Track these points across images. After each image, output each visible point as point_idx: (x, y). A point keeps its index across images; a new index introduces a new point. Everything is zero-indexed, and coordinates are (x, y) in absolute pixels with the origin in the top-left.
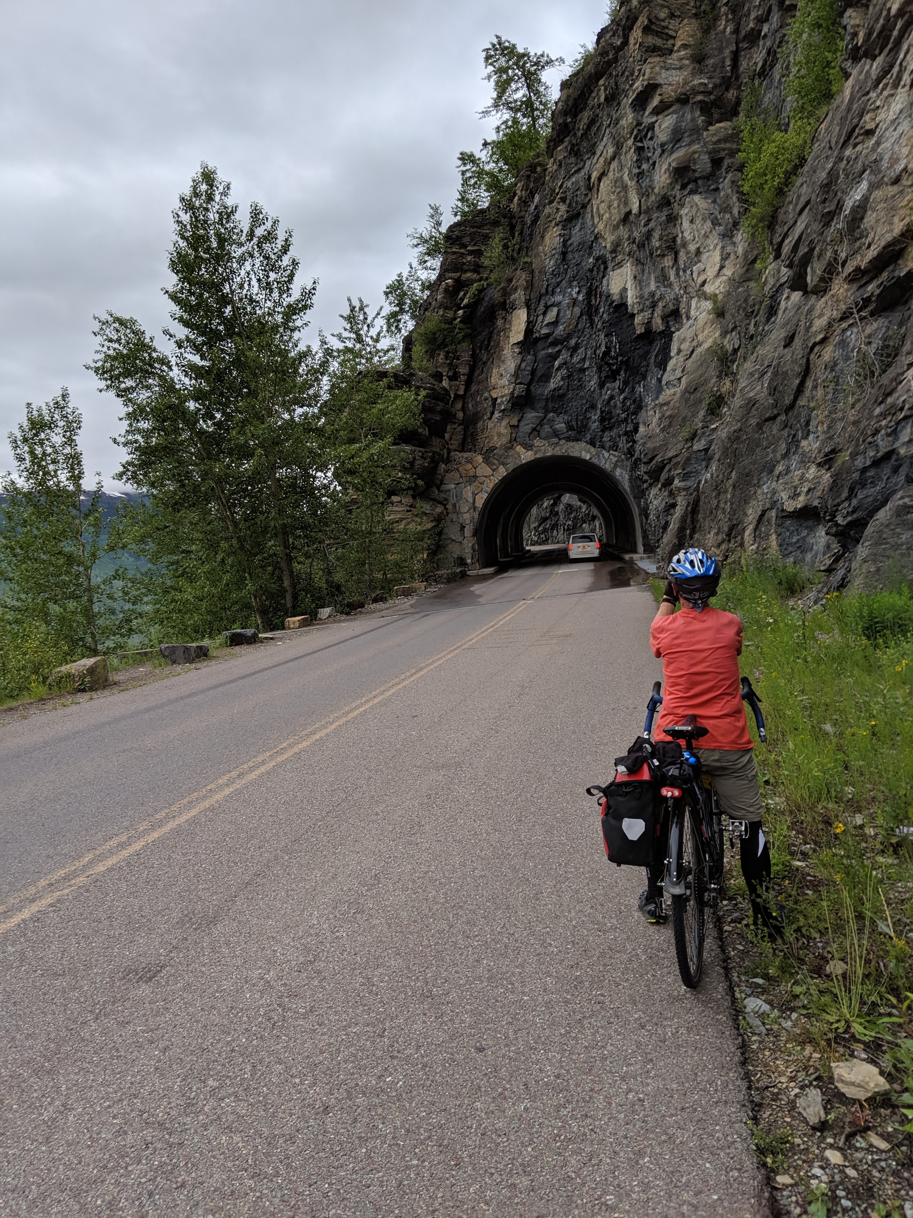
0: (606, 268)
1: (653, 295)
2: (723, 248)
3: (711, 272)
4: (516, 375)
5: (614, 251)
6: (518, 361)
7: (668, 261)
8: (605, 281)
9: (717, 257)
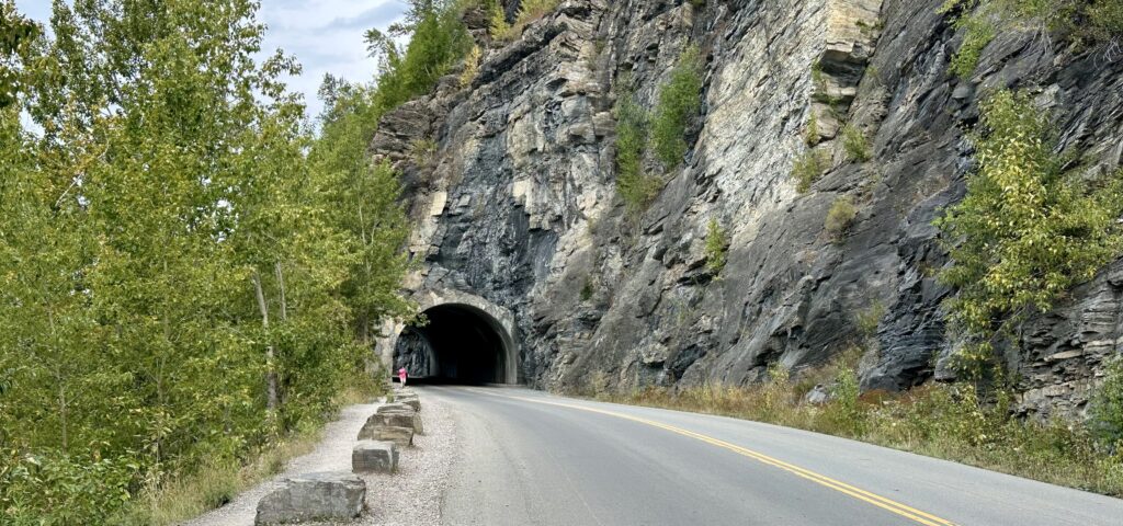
0: (511, 178)
1: (545, 205)
2: (598, 191)
3: (589, 204)
4: (432, 238)
5: (519, 168)
6: (435, 229)
7: (558, 187)
8: (509, 187)
9: (594, 195)
